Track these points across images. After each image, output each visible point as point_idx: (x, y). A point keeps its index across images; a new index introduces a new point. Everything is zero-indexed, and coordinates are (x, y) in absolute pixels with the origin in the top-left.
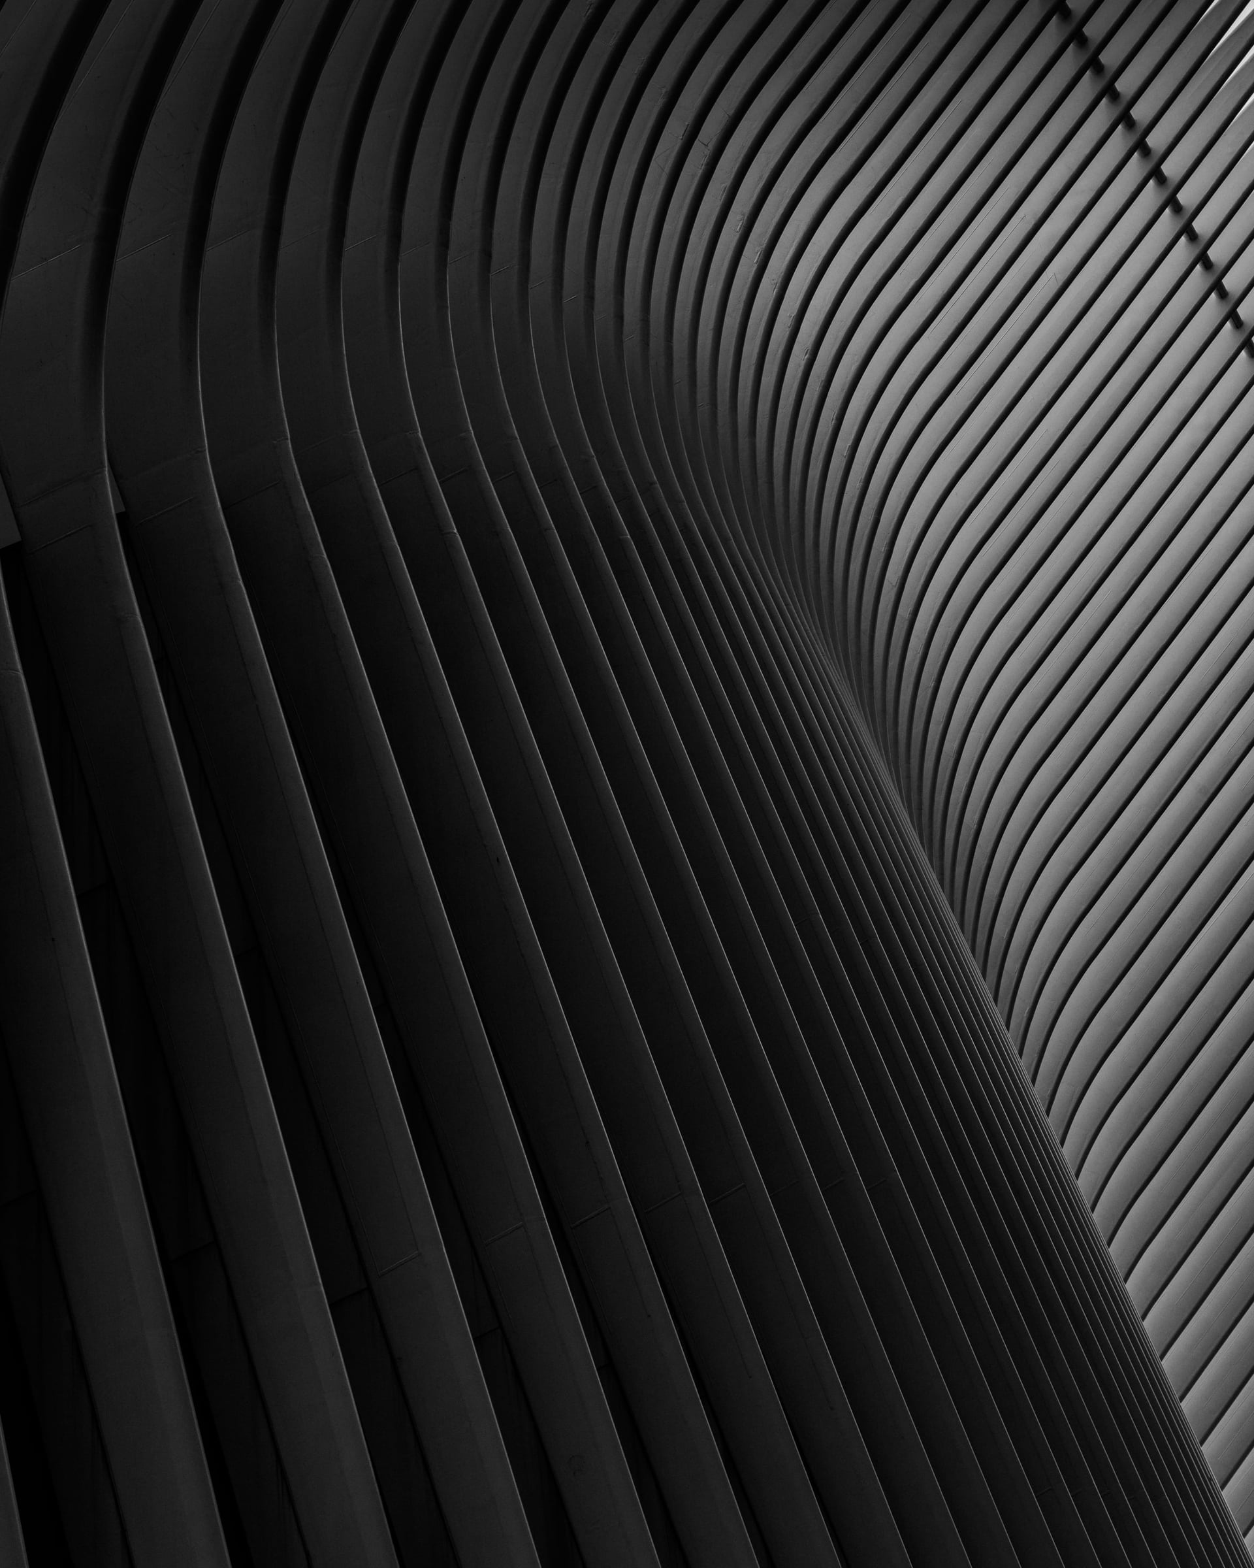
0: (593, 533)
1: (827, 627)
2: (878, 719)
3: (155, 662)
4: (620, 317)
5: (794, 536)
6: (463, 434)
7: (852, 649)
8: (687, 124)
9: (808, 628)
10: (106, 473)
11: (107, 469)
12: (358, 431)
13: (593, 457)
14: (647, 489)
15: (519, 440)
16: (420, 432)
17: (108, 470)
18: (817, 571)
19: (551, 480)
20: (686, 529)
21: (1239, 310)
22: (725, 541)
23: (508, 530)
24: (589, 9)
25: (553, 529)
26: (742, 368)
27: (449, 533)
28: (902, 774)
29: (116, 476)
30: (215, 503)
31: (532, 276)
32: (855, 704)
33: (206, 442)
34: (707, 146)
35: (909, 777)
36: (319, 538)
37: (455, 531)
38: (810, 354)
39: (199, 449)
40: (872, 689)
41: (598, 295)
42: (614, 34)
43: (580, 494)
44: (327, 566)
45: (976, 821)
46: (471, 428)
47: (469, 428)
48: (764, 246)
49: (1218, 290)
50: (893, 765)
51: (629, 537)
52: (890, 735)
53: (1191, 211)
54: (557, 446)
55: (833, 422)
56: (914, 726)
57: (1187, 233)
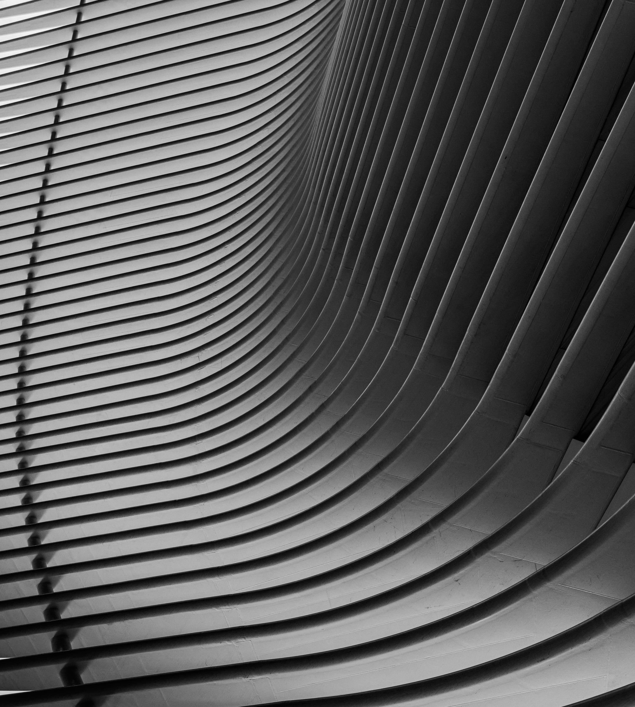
0: (361, 251)
1: (306, 135)
2: (317, 81)
3: (566, 350)
4: (283, 322)
5: (289, 181)
6: (377, 331)
7: (304, 117)
8: (199, 371)
9: (313, 141)
10: (519, 435)
11: (518, 437)
12: (414, 367)
13: (337, 280)
14: (327, 249)
15: (358, 310)
16: (392, 346)
17: (518, 435)
18: (291, 161)
19: (360, 284)
20: (326, 221)
21: (53, 123)
22: (316, 203)
23: (391, 281)
24: (199, 443)
25: (375, 266)
26: (255, 262)
27: (414, 299)
28: (326, 51)
29: (517, 430)
30: (490, 389)
31: (302, 366)
32: (321, 95)
33: (472, 414)
34: (198, 356)
35: (325, 48)
36: (463, 341)
37: (411, 298)
38: (225, 246)
39: (477, 413)
40: (310, 95)
41: (284, 337)
42: (197, 427)
43: (353, 270)
44: (470, 329)
45: (314, 6)
46: (372, 331)
47: (373, 331)
48: (208, 301)
49: (55, 137)
50: (326, 57)
51: (349, 238)
52: (318, 71)
53: (41, 176)
54: (346, 295)
55: (238, 212)
56: (306, 66)
57: (49, 169)
